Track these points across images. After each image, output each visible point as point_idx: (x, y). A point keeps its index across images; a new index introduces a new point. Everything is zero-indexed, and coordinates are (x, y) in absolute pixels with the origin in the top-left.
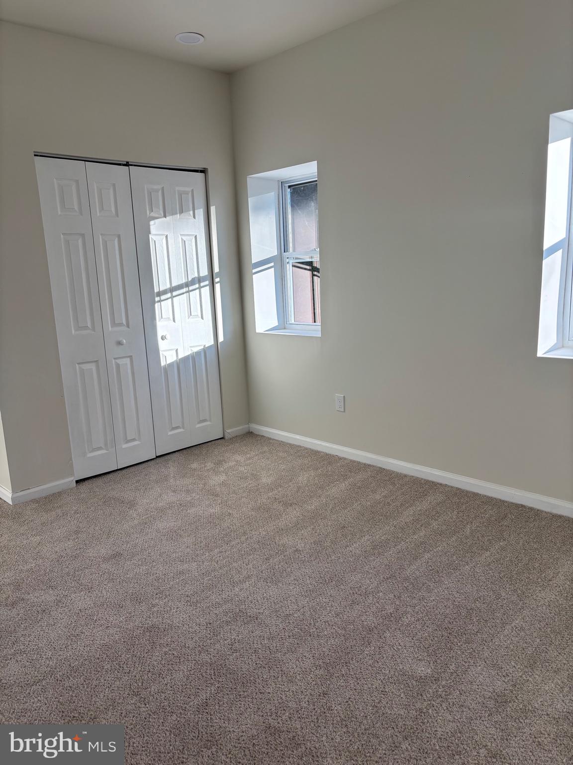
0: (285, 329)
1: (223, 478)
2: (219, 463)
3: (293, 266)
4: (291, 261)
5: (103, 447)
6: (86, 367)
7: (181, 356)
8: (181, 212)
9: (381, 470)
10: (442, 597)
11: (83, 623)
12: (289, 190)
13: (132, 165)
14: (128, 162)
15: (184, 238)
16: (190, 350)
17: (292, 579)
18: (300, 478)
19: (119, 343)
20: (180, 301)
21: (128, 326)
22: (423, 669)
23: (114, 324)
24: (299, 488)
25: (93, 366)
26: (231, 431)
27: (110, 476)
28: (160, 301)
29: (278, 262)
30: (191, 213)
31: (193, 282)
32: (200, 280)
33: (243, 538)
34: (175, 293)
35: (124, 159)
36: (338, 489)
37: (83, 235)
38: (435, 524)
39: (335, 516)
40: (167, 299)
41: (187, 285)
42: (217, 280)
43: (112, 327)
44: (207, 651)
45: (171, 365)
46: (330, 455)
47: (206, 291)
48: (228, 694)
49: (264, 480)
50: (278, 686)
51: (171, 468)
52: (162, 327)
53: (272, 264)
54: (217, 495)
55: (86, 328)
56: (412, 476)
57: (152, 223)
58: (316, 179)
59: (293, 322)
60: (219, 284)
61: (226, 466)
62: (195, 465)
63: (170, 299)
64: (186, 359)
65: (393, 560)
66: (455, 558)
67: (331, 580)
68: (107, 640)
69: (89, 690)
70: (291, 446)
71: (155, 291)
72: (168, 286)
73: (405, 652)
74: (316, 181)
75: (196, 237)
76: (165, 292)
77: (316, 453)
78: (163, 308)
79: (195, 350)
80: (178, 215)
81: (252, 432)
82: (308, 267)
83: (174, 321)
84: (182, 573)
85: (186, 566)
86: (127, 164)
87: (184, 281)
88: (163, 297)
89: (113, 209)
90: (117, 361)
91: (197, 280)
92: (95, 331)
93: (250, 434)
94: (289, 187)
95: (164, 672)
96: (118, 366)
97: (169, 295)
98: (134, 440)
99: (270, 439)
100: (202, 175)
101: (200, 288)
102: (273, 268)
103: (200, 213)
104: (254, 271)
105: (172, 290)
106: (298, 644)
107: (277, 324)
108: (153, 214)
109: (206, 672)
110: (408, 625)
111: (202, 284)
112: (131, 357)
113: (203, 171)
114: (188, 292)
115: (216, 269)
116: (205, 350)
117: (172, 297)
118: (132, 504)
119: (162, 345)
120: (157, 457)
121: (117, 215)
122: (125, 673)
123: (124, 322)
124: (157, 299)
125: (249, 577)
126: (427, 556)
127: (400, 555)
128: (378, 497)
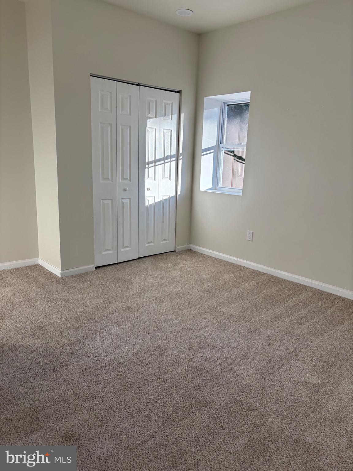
0: (216, 190)
1: (179, 273)
2: (176, 264)
3: (225, 153)
4: (224, 150)
5: (111, 249)
6: (106, 202)
7: (156, 201)
8: (165, 115)
9: (273, 277)
10: (320, 345)
11: (120, 341)
12: (227, 107)
13: (141, 85)
14: (139, 84)
15: (165, 131)
16: (162, 198)
17: (232, 329)
18: (225, 277)
19: (125, 190)
20: (159, 168)
21: (130, 181)
22: (316, 380)
23: (123, 179)
24: (225, 282)
25: (110, 202)
26: (179, 248)
27: (113, 266)
28: (148, 168)
29: (216, 150)
30: (170, 116)
31: (167, 158)
32: (170, 157)
33: (199, 306)
34: (157, 164)
35: (137, 81)
36: (249, 285)
37: (111, 125)
38: (309, 308)
39: (250, 299)
40: (152, 167)
41: (164, 159)
42: (181, 157)
43: (122, 180)
44: (193, 361)
45: (151, 205)
46: (241, 266)
47: (174, 164)
48: (209, 383)
49: (204, 276)
50: (236, 381)
51: (148, 265)
52: (148, 183)
53: (213, 151)
54: (178, 282)
55: (108, 179)
56: (292, 281)
57: (148, 120)
58: (249, 102)
59: (221, 186)
60: (181, 160)
61: (180, 266)
62: (161, 265)
63: (154, 167)
64: (159, 203)
65: (288, 324)
66: (323, 326)
67: (255, 331)
68: (135, 351)
69: (132, 374)
70: (216, 259)
71: (147, 161)
72: (154, 159)
73: (304, 371)
74: (249, 103)
75: (171, 131)
76: (151, 162)
77: (232, 264)
78: (150, 172)
79: (165, 198)
80: (163, 117)
81: (191, 249)
82: (232, 154)
83: (155, 180)
84: (169, 320)
85: (170, 317)
86: (138, 85)
87: (162, 156)
88: (150, 165)
89: (128, 112)
90: (122, 200)
91: (169, 157)
92: (112, 181)
93: (190, 250)
94: (228, 105)
95: (171, 369)
96: (123, 203)
97: (153, 164)
98: (127, 247)
99: (202, 254)
100: (178, 94)
101: (170, 161)
102: (213, 153)
103: (175, 117)
104: (203, 154)
105: (156, 161)
106: (243, 362)
107: (212, 187)
108: (149, 115)
109: (195, 371)
110: (303, 358)
111: (172, 159)
112: (130, 199)
113: (179, 92)
114: (164, 163)
115: (181, 151)
116: (170, 199)
117: (155, 166)
118: (130, 283)
119: (147, 193)
120: (139, 258)
121: (130, 114)
122: (150, 368)
123: (129, 178)
124: (147, 166)
125: (207, 326)
126: (307, 324)
127: (292, 322)
128: (273, 291)
